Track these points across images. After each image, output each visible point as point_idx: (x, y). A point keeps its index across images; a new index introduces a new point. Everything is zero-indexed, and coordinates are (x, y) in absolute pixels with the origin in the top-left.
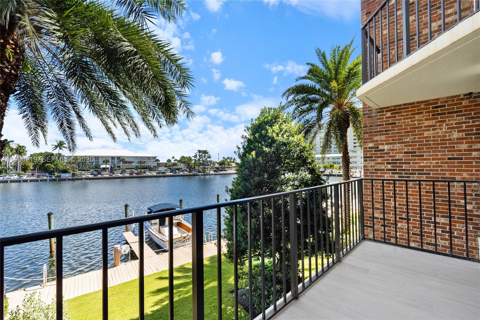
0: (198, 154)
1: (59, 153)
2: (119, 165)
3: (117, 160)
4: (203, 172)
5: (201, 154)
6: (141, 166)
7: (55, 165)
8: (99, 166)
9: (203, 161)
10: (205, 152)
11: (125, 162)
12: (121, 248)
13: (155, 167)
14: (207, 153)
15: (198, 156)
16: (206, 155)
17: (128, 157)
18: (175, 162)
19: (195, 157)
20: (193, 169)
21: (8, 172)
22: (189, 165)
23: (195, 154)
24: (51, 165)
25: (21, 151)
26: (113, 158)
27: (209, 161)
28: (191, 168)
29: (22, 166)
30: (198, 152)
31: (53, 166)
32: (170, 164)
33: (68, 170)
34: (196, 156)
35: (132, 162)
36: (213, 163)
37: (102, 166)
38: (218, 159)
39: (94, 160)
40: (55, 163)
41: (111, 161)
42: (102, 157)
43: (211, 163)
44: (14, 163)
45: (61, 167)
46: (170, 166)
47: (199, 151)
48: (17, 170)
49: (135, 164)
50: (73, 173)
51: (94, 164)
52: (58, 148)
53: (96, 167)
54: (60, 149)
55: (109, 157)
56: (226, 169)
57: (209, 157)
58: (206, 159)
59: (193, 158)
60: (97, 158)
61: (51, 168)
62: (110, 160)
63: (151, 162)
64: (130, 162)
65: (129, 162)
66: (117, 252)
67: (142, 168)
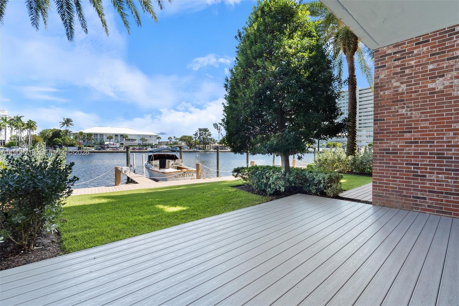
0: (199, 132)
1: (66, 130)
2: (122, 142)
3: (120, 137)
4: (204, 150)
5: (201, 132)
6: (143, 144)
7: (62, 140)
8: (104, 142)
9: (203, 138)
10: (206, 130)
11: (127, 140)
12: (122, 169)
13: (156, 145)
14: (208, 131)
15: (198, 134)
16: (207, 133)
17: (130, 135)
18: (176, 141)
19: (195, 135)
20: (193, 147)
21: (20, 145)
22: (189, 143)
23: (196, 133)
24: (59, 140)
25: (31, 125)
26: (116, 135)
27: (210, 139)
28: (192, 145)
29: (33, 141)
30: (198, 130)
31: (60, 140)
32: (171, 143)
33: (75, 144)
34: (197, 134)
35: (134, 140)
36: (213, 141)
37: (106, 143)
38: (219, 137)
39: (99, 137)
40: (63, 138)
41: (115, 139)
42: (106, 134)
43: (211, 140)
44: (26, 138)
45: (68, 142)
46: (172, 145)
47: (200, 130)
48: (28, 144)
49: (137, 142)
50: (79, 147)
51: (99, 141)
52: (66, 125)
53: (101, 144)
54: (68, 126)
55: (113, 134)
56: (226, 148)
57: (210, 135)
58: (207, 137)
59: (193, 136)
60: (102, 135)
61: (59, 142)
62: (114, 137)
63: (153, 140)
64: (133, 140)
65: (131, 140)
66: (118, 172)
67: (144, 146)
